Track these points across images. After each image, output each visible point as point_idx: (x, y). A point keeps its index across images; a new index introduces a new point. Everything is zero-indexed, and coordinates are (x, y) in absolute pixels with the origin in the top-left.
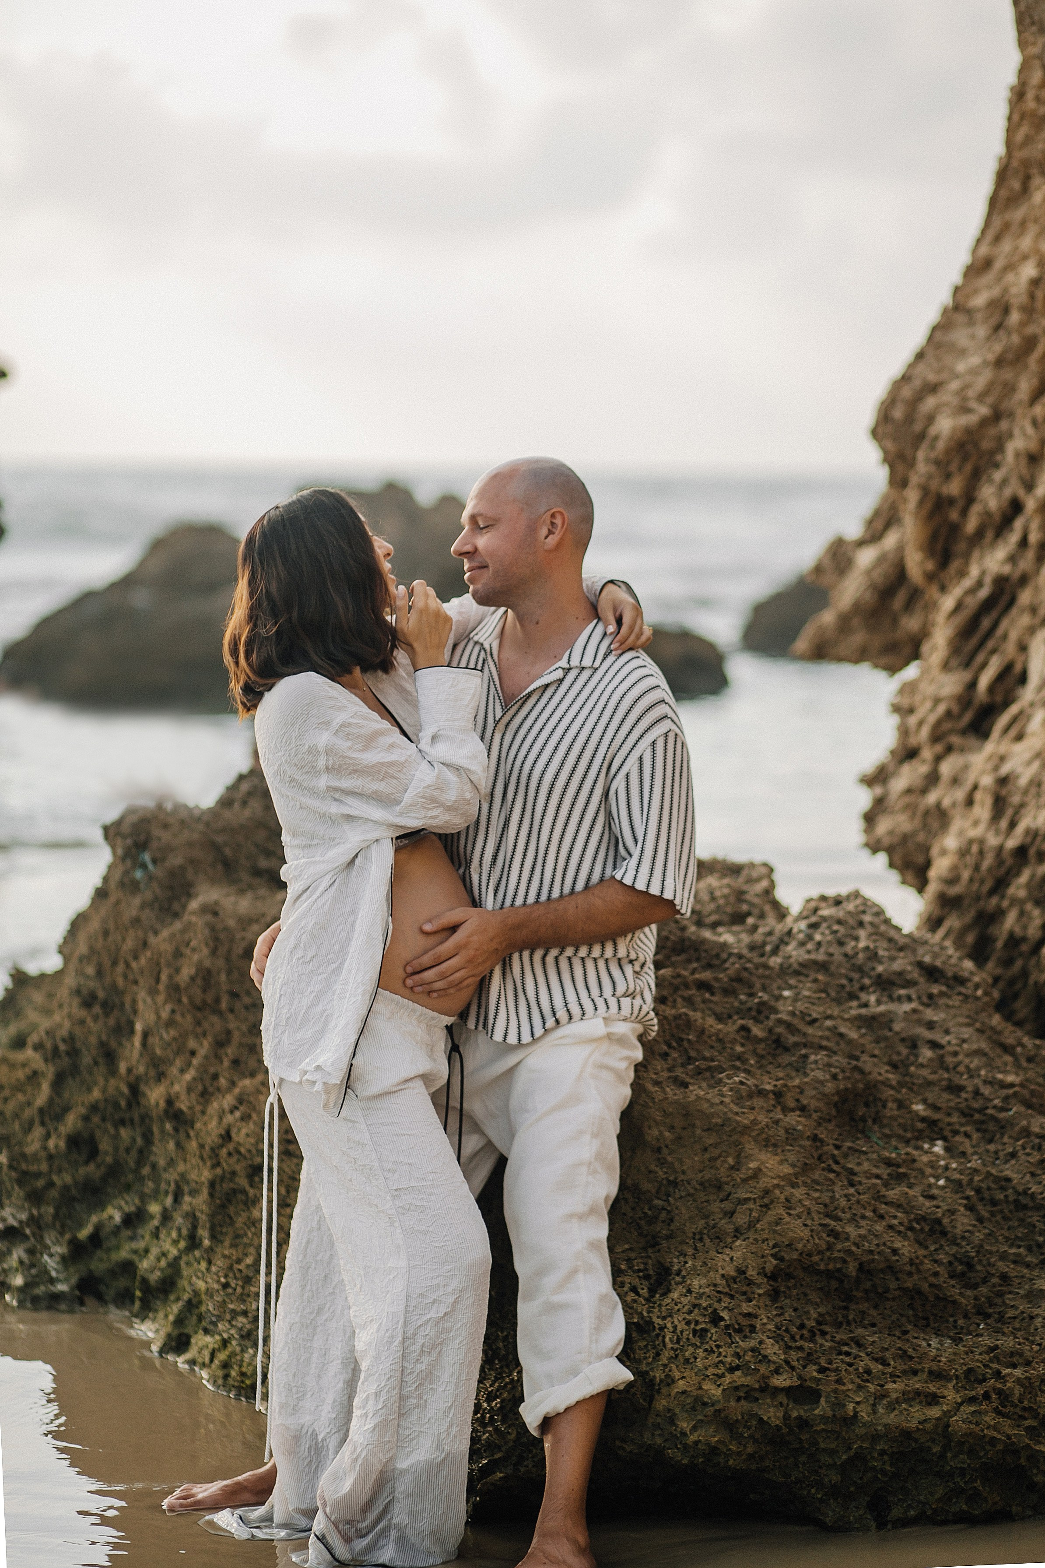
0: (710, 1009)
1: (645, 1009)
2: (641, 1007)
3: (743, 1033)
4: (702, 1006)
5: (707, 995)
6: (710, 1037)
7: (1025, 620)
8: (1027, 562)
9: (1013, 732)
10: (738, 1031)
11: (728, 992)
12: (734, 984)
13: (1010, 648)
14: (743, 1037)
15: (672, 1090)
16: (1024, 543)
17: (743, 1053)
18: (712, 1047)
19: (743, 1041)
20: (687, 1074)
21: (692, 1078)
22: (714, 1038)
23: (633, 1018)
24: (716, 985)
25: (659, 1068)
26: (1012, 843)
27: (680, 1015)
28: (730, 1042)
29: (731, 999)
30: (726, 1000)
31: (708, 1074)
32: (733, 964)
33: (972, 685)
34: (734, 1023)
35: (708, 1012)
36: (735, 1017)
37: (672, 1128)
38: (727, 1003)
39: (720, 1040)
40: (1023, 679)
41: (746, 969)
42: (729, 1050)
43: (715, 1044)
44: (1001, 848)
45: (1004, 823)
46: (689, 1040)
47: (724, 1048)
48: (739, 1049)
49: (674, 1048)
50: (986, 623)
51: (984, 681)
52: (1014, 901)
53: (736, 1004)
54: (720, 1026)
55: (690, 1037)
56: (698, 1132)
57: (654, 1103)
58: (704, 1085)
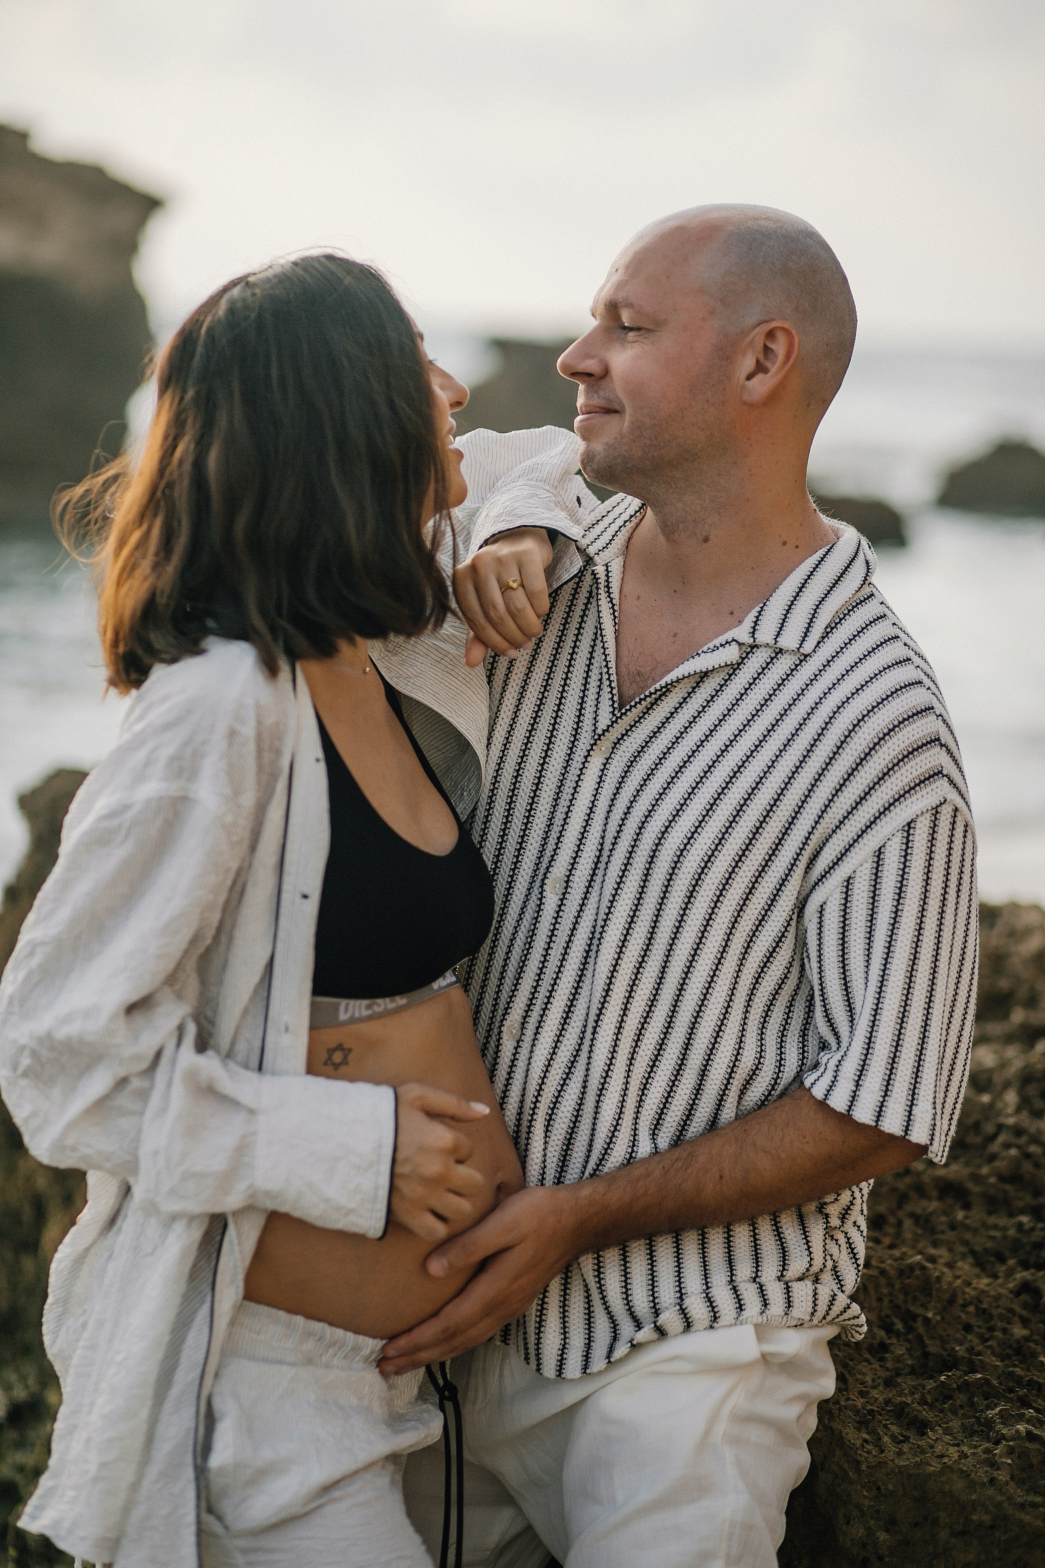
0: (966, 1243)
1: (842, 1300)
2: (834, 1297)
3: (1024, 1297)
4: (950, 1235)
5: (960, 1215)
6: (964, 1306)
10: (1017, 1293)
11: (994, 1204)
12: (1008, 1187)
14: (1025, 1306)
15: (893, 1437)
17: (1027, 1339)
18: (968, 1328)
19: (1024, 1313)
20: (923, 1402)
21: (931, 1406)
22: (971, 1309)
23: (815, 1322)
24: (975, 1189)
25: (868, 1379)
27: (911, 1268)
28: (1002, 1317)
29: (1002, 1221)
30: (992, 1220)
31: (961, 1398)
32: (1007, 1146)
34: (1010, 1273)
35: (961, 1249)
36: (1011, 1262)
37: (891, 1524)
38: (995, 1227)
39: (983, 1313)
41: (1028, 1156)
42: (998, 1334)
43: (973, 1321)
46: (927, 1321)
47: (991, 1329)
48: (1019, 1331)
49: (898, 1334)
53: (1012, 1232)
54: (984, 1282)
55: (930, 1315)
56: (944, 1535)
57: (858, 1471)
58: (956, 1424)
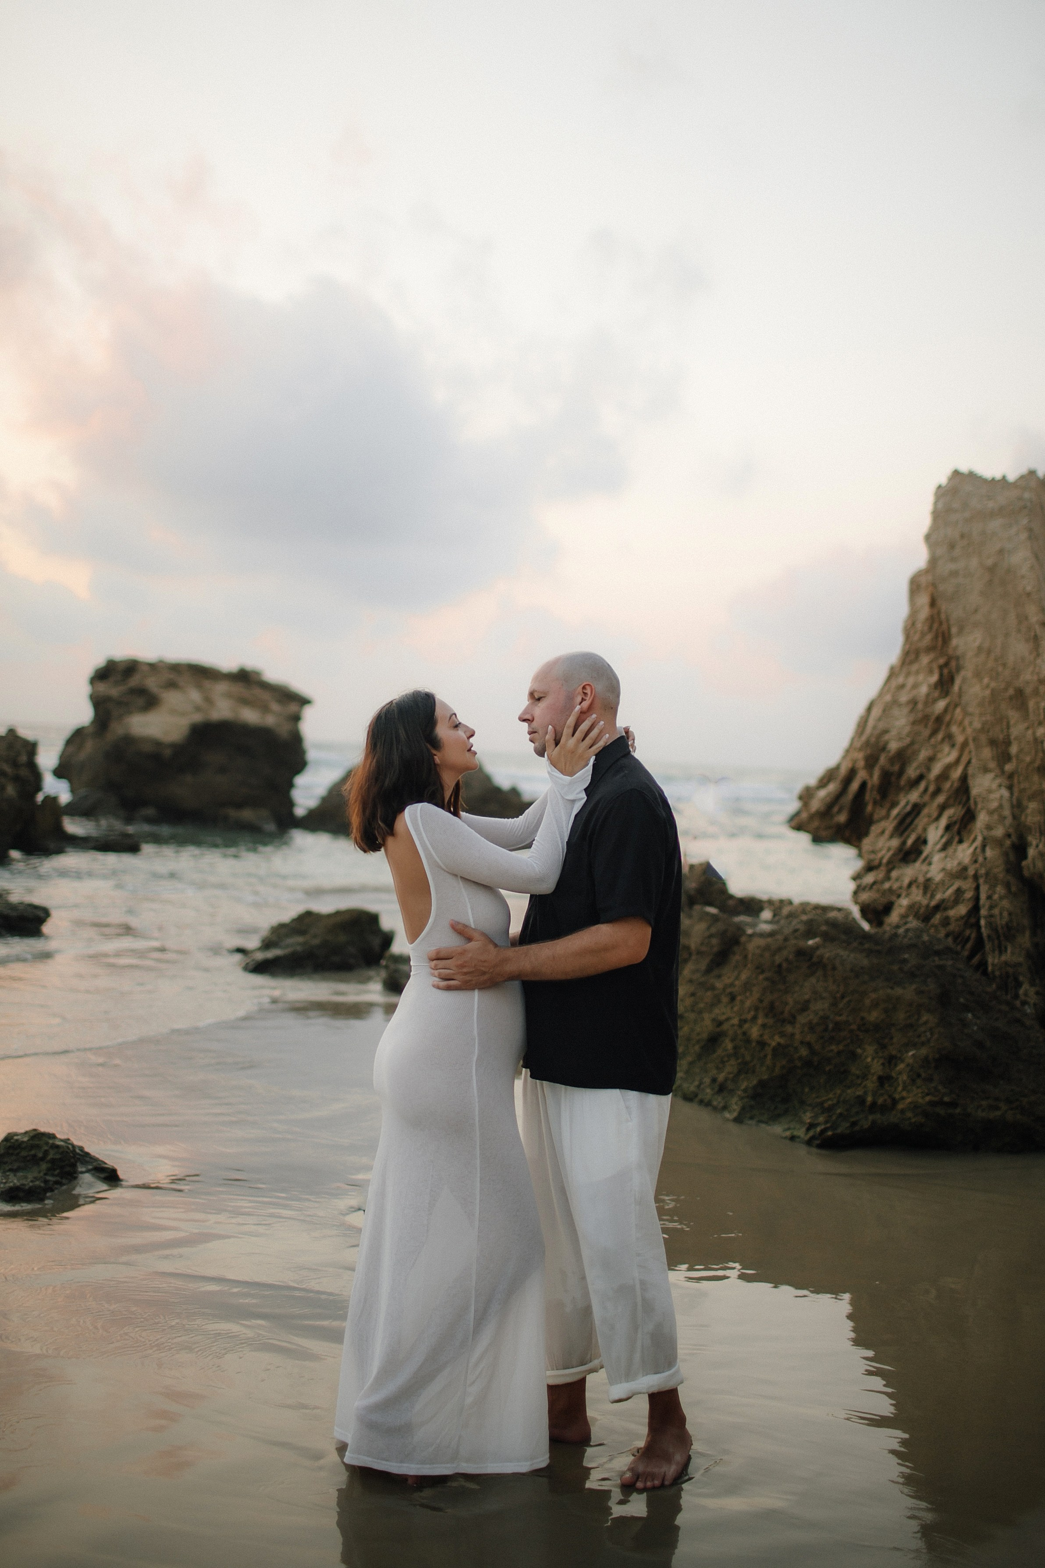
7: (925, 820)
8: (926, 798)
9: (927, 862)
13: (920, 829)
16: (926, 790)
26: (933, 903)
33: (904, 843)
40: (925, 842)
44: (928, 906)
45: (929, 895)
50: (908, 820)
51: (910, 842)
52: (933, 926)
